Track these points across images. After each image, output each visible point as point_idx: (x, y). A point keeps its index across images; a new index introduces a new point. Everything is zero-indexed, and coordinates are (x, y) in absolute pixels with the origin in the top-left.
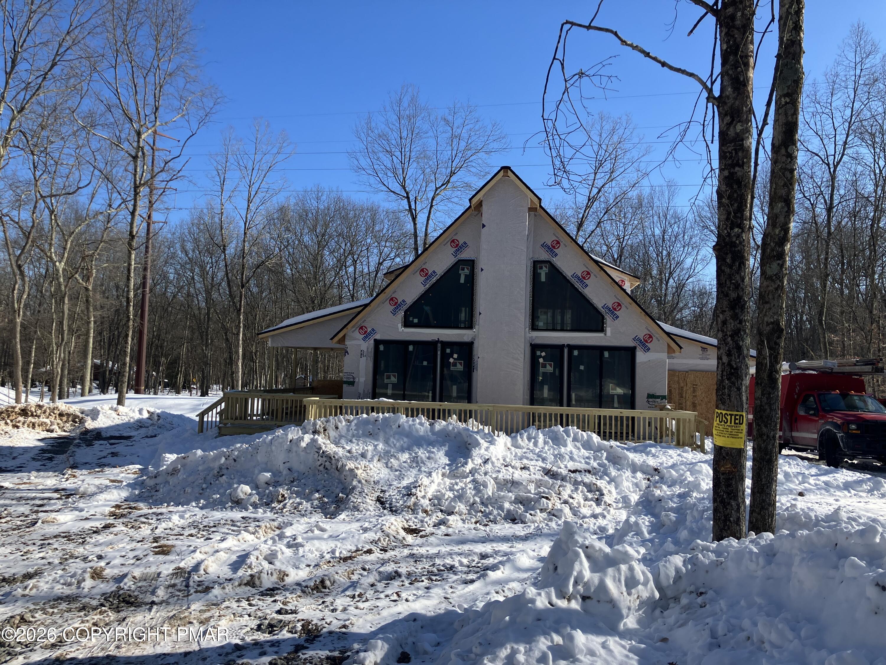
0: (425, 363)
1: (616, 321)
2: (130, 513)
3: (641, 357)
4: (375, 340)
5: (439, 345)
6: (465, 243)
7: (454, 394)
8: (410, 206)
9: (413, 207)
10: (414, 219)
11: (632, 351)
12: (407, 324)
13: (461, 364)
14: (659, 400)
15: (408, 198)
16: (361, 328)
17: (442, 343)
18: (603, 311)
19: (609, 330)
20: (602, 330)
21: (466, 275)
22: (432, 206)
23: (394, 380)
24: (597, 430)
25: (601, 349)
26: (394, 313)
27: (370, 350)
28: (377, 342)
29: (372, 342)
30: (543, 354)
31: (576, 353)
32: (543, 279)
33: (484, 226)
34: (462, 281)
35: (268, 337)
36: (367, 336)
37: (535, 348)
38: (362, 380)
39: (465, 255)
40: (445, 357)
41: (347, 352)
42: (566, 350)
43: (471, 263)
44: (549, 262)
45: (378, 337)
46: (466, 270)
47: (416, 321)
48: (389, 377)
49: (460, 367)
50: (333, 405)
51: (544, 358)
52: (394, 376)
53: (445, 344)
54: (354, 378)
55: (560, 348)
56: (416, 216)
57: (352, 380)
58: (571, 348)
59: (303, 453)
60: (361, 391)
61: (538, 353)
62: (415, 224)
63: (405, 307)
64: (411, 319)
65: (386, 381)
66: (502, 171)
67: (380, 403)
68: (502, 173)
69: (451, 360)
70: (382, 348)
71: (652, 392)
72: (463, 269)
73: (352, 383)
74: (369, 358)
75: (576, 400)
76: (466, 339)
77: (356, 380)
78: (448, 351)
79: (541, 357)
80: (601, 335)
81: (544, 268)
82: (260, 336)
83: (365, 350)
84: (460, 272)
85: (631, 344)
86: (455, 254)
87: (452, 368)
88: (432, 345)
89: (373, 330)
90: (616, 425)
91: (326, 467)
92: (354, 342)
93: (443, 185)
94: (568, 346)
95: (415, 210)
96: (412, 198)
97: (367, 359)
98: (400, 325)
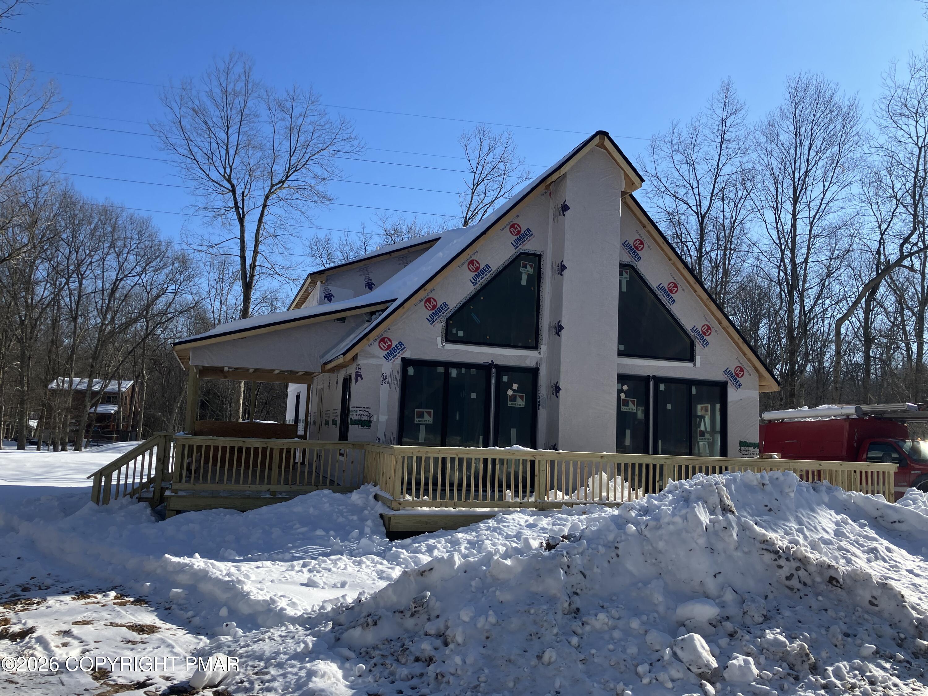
0: (474, 396)
1: (706, 348)
3: (733, 394)
4: (403, 359)
5: (494, 370)
6: (528, 230)
7: (513, 440)
8: (236, 203)
10: (241, 220)
11: (722, 387)
12: (449, 338)
13: (521, 397)
14: (751, 449)
15: (233, 191)
16: (383, 340)
17: (497, 366)
18: (692, 334)
19: (698, 359)
20: (691, 359)
21: (529, 275)
22: (265, 206)
23: (428, 419)
25: (689, 383)
26: (431, 320)
27: (395, 373)
28: (406, 362)
29: (398, 361)
30: (625, 388)
31: (662, 387)
32: (624, 288)
34: (524, 282)
36: (391, 353)
37: (621, 379)
38: (383, 418)
39: (529, 247)
40: (501, 389)
42: (651, 384)
43: (537, 259)
44: (632, 267)
45: (407, 354)
46: (529, 268)
47: (461, 334)
48: (421, 416)
49: (520, 403)
50: (440, 456)
51: (626, 392)
52: (429, 414)
53: (502, 369)
54: (370, 416)
55: (647, 379)
56: (244, 216)
58: (658, 380)
60: (381, 435)
61: (619, 386)
62: (242, 226)
63: (447, 314)
64: (454, 331)
65: (417, 421)
69: (510, 392)
70: (411, 371)
71: (744, 439)
72: (525, 266)
74: (393, 386)
76: (530, 363)
77: (374, 419)
78: (505, 379)
79: (622, 391)
80: (690, 365)
81: (626, 275)
83: (388, 374)
84: (522, 269)
85: (721, 377)
86: (515, 245)
87: (510, 404)
88: (484, 369)
89: (401, 344)
92: (373, 361)
93: (279, 182)
94: (654, 377)
95: (243, 209)
96: (238, 193)
97: (390, 388)
98: (439, 339)
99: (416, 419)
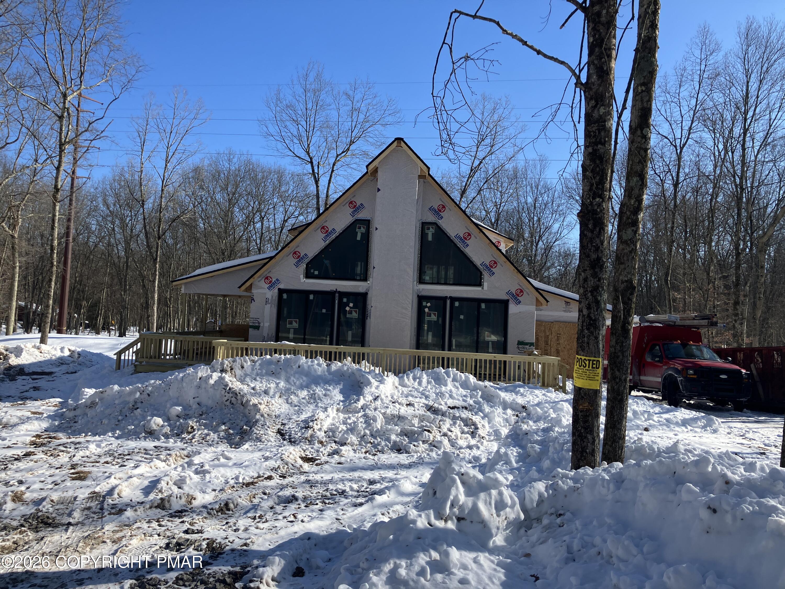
0: (324, 311)
1: (493, 277)
2: (49, 442)
3: (513, 309)
4: (279, 289)
5: (337, 295)
6: (362, 204)
7: (350, 339)
8: (313, 170)
9: (316, 171)
10: (317, 182)
11: (505, 303)
12: (308, 275)
13: (356, 312)
14: (527, 347)
15: (311, 163)
16: (267, 278)
17: (339, 292)
18: (481, 268)
19: (485, 285)
20: (479, 284)
21: (362, 234)
22: (333, 171)
23: (295, 325)
24: (473, 372)
25: (479, 301)
26: (297, 265)
27: (274, 298)
28: (281, 291)
29: (276, 291)
30: (429, 304)
31: (457, 304)
32: (430, 238)
33: (379, 190)
34: (359, 238)
35: (181, 284)
36: (271, 285)
37: (421, 299)
38: (267, 324)
39: (362, 215)
40: (342, 306)
41: (253, 299)
42: (448, 302)
43: (367, 223)
44: (435, 224)
45: (282, 286)
46: (362, 229)
47: (316, 273)
48: (291, 323)
49: (355, 315)
50: (240, 347)
51: (429, 308)
52: (296, 322)
53: (342, 294)
54: (259, 323)
55: (444, 299)
56: (318, 179)
57: (257, 324)
58: (453, 299)
59: (211, 390)
60: (265, 334)
61: (424, 304)
62: (317, 187)
63: (307, 261)
64: (312, 271)
65: (288, 326)
66: (396, 142)
67: (282, 345)
68: (396, 143)
69: (348, 309)
70: (285, 296)
71: (521, 339)
72: (360, 228)
73: (257, 328)
74: (273, 305)
75: (456, 346)
76: (362, 290)
77: (261, 325)
78: (345, 300)
79: (426, 307)
80: (479, 289)
81: (431, 229)
82: (174, 283)
83: (270, 298)
84: (357, 230)
85: (505, 297)
86: (353, 214)
87: (348, 316)
88: (332, 294)
89: (277, 280)
90: (490, 368)
91: (232, 402)
92: (260, 291)
93: (343, 152)
94: (451, 298)
95: (318, 174)
96: (315, 163)
97: (271, 306)
98: (302, 276)
99: (288, 325)
